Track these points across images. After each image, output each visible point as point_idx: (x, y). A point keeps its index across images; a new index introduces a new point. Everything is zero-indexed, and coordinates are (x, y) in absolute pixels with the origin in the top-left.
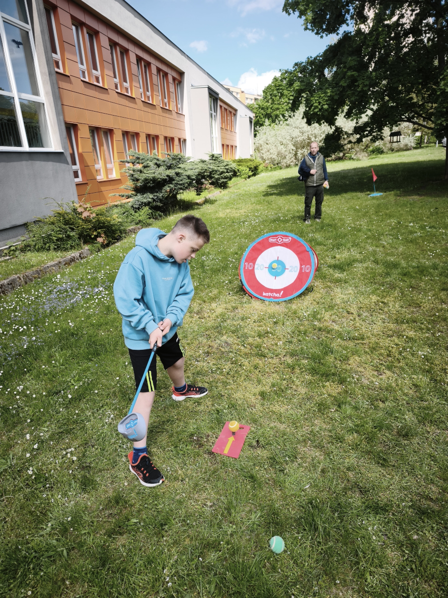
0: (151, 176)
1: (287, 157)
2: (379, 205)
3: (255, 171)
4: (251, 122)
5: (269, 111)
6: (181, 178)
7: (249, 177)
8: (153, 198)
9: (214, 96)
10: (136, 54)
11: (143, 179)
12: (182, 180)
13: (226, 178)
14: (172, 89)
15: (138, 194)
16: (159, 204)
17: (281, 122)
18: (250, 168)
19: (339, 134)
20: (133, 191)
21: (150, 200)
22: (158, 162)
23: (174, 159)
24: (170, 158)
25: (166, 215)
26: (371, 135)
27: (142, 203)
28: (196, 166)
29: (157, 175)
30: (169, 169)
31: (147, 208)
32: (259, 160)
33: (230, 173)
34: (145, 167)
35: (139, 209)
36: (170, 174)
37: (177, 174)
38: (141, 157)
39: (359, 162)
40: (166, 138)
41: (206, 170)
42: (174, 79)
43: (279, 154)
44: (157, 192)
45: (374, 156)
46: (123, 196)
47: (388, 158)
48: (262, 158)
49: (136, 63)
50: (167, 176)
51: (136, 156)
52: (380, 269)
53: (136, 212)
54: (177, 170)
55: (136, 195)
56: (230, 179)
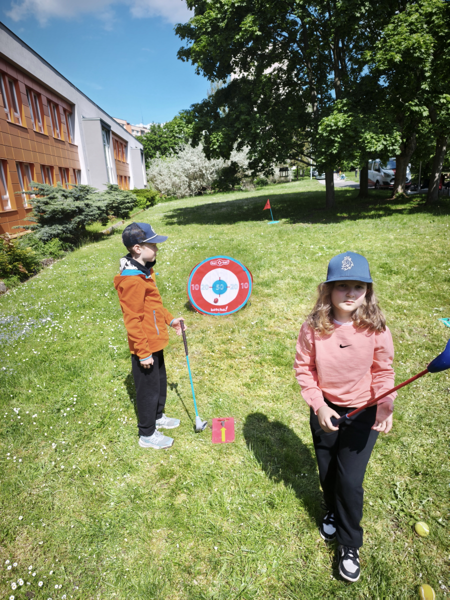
0: (60, 207)
1: (182, 188)
2: (280, 232)
3: (152, 201)
4: (142, 154)
5: (158, 143)
6: (91, 209)
7: (148, 207)
8: (62, 230)
9: (106, 128)
10: (26, 85)
11: (50, 210)
12: (92, 212)
13: (127, 208)
14: (63, 120)
15: (45, 226)
16: (69, 235)
17: (172, 155)
18: (148, 199)
19: (235, 168)
20: (38, 222)
21: (59, 231)
22: (65, 194)
23: (81, 190)
24: (77, 189)
25: (78, 247)
26: (264, 170)
27: (51, 234)
28: (104, 198)
29: (65, 206)
30: (77, 200)
31: (57, 239)
32: (154, 191)
33: (131, 204)
34: (51, 198)
35: (47, 240)
36: (80, 206)
37: (87, 205)
38: (46, 189)
39: (247, 193)
40: (60, 168)
41: (114, 201)
42: (65, 110)
43: (173, 185)
44: (66, 224)
45: (260, 188)
46: (28, 228)
47: (272, 189)
48: (157, 189)
49: (25, 93)
50: (77, 207)
51: (40, 187)
52: (299, 283)
53: (45, 244)
54: (86, 202)
55: (42, 227)
56: (131, 209)
